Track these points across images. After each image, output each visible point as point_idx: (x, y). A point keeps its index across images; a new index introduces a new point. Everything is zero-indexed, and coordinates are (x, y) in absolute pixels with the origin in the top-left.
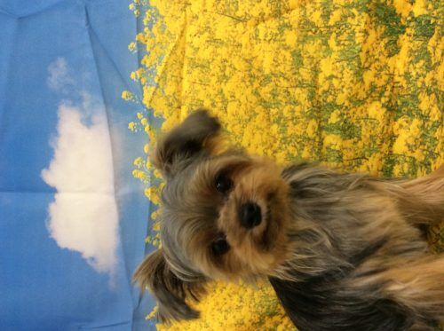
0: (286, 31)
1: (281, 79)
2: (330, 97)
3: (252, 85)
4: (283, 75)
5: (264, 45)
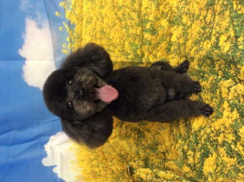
1: (126, 8)
2: (147, 17)
3: (114, 10)
4: (127, 6)
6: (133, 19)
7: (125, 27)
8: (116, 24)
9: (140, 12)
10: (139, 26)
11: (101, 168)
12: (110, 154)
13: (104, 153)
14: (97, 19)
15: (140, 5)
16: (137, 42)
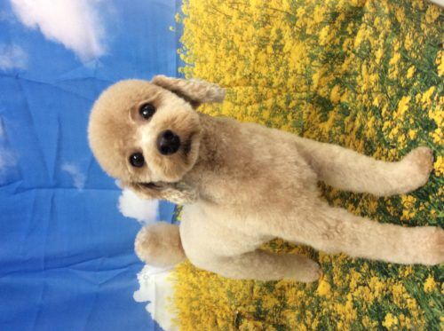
0: (264, 111)
5: (249, 118)
11: (202, 310)
12: (217, 290)
13: (208, 289)
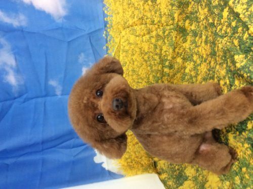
6: (155, 60)
7: (150, 66)
8: (143, 64)
9: (161, 54)
10: (160, 64)
12: (139, 152)
13: (135, 152)
14: (130, 63)
15: (161, 50)
16: (158, 75)
